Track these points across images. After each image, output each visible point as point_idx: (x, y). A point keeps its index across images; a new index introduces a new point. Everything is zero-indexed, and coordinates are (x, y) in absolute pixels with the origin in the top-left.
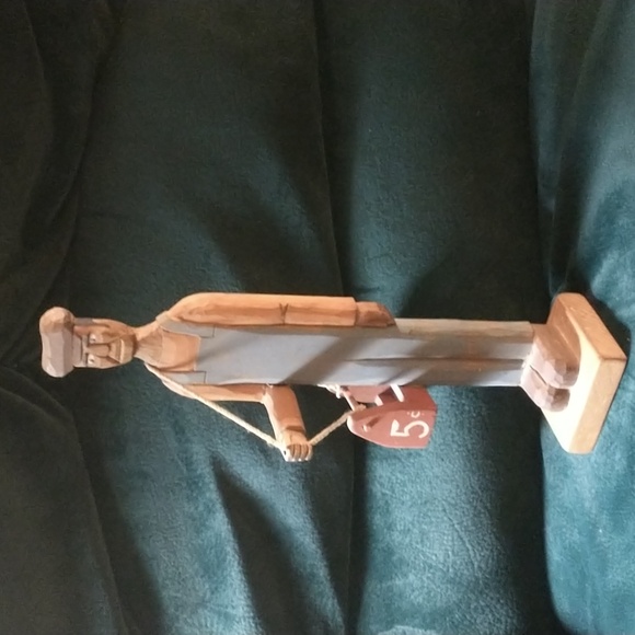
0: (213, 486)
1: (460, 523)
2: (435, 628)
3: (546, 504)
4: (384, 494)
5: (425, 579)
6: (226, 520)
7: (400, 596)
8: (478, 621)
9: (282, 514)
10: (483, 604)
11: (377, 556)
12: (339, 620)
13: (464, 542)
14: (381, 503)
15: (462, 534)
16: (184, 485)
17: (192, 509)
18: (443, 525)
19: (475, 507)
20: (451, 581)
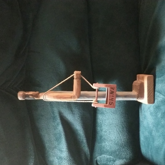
0: (59, 119)
1: (119, 130)
2: (112, 155)
3: (140, 126)
4: (100, 122)
5: (110, 143)
6: (62, 127)
7: (104, 147)
8: (123, 154)
9: (75, 126)
10: (124, 150)
11: (98, 137)
12: (89, 153)
13: (120, 135)
14: (100, 125)
15: (120, 133)
16: (52, 118)
17: (54, 124)
18: (115, 130)
19: (123, 126)
20: (116, 144)
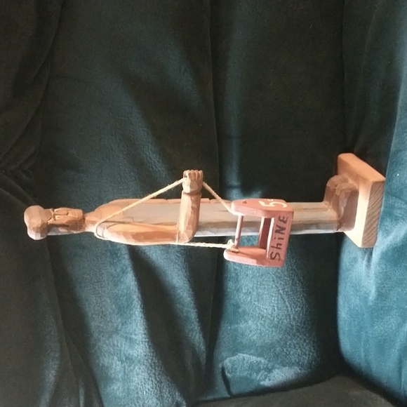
0: (127, 256)
1: (283, 289)
2: (263, 356)
3: (340, 281)
4: (235, 269)
5: (259, 324)
6: (134, 278)
7: (243, 334)
8: (291, 353)
9: (170, 278)
10: (294, 342)
11: (229, 308)
12: (203, 347)
13: (285, 302)
14: (234, 275)
15: (285, 297)
16: (109, 254)
17: (113, 271)
18: (273, 290)
19: (293, 279)
20: (276, 327)
